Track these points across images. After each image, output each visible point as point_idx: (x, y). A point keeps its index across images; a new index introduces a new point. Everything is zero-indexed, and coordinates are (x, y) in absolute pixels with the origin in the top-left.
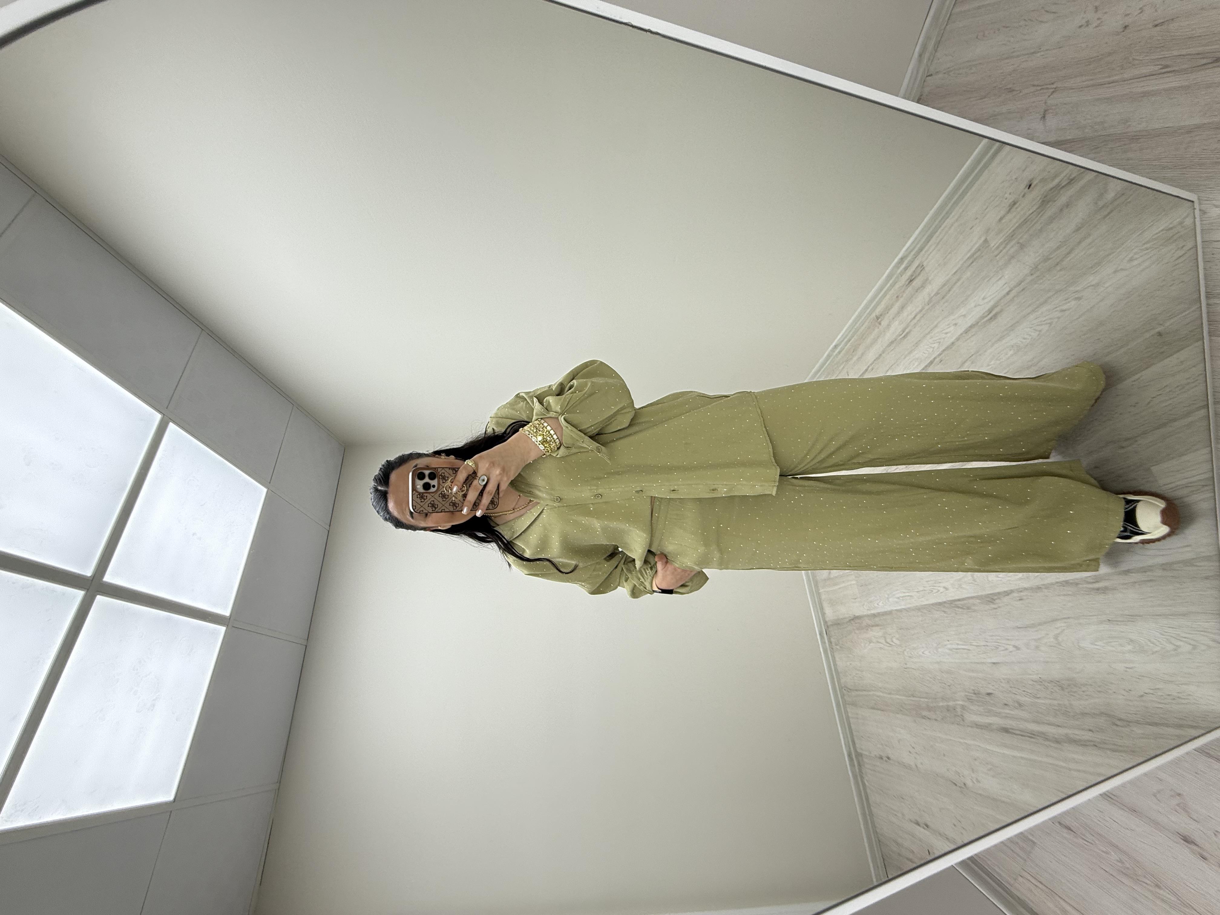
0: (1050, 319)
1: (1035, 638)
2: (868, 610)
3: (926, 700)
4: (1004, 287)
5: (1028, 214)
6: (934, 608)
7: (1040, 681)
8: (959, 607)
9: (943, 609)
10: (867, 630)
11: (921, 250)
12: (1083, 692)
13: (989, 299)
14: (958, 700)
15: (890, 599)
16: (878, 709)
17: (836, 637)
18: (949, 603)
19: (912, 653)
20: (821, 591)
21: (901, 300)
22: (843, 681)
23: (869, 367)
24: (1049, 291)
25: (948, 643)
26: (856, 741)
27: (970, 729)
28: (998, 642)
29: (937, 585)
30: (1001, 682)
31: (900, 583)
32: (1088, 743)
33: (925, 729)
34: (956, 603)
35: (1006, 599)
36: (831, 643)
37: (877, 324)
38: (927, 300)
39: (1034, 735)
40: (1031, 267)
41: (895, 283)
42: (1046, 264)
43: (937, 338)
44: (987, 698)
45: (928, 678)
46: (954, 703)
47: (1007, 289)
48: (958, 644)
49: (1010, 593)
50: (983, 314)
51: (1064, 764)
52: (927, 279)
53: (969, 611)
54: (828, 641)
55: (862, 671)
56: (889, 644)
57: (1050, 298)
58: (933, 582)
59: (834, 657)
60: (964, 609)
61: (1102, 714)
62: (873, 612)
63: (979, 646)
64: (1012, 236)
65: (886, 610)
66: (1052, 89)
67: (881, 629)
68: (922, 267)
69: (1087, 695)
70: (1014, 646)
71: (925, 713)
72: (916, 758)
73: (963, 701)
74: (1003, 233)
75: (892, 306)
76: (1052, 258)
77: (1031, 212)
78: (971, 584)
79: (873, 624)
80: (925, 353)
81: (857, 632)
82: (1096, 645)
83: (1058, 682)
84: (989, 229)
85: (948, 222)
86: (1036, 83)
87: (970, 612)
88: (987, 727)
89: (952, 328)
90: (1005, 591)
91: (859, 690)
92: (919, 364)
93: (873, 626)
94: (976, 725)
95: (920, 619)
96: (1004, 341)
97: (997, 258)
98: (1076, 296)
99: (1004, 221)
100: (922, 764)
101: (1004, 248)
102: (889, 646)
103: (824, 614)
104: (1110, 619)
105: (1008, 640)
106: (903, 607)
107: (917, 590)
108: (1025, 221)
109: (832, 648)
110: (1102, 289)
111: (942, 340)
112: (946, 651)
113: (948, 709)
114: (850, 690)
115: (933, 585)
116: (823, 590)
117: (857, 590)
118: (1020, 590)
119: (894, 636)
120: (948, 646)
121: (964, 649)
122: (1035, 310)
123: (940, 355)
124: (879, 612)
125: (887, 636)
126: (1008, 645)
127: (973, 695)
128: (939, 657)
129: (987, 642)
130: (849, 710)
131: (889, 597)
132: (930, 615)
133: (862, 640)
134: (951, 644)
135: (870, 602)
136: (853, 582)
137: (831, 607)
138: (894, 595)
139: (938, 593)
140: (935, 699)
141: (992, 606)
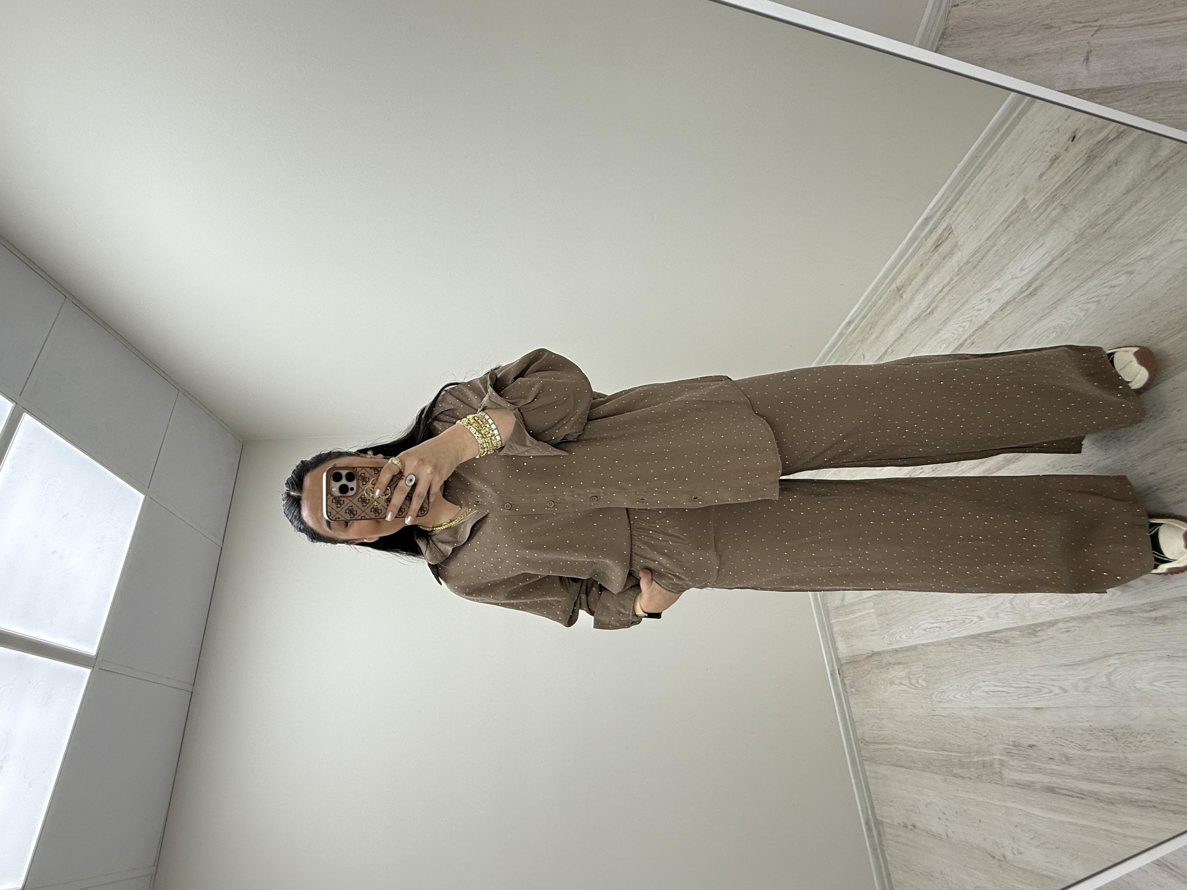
0: (1098, 296)
1: (1084, 677)
2: (889, 644)
3: (958, 754)
4: (1045, 257)
5: (1071, 171)
6: (967, 641)
7: (1091, 730)
8: (995, 641)
9: (977, 643)
10: (889, 669)
11: (949, 209)
12: (1141, 742)
13: (1027, 270)
14: (995, 754)
15: (915, 632)
16: (901, 766)
17: (851, 678)
18: (985, 635)
19: (942, 697)
20: (833, 621)
21: (926, 269)
22: (858, 732)
23: (888, 349)
24: (1096, 262)
25: (983, 684)
26: (876, 806)
27: (1010, 788)
28: (1042, 683)
29: (970, 614)
30: (1045, 731)
31: (927, 611)
32: (1148, 804)
33: (958, 790)
34: (993, 636)
35: (1050, 631)
36: (845, 685)
37: (897, 296)
38: (957, 270)
39: (1083, 794)
40: (1075, 233)
41: (919, 248)
42: (1093, 230)
43: (968, 316)
44: (1030, 751)
45: (960, 728)
46: (991, 757)
47: (1049, 260)
48: (995, 686)
49: (1055, 624)
50: (1022, 288)
51: (1119, 830)
52: (956, 245)
53: (1008, 645)
54: (841, 683)
55: (882, 720)
56: (914, 685)
57: (1098, 270)
58: (965, 610)
59: (848, 703)
60: (1002, 643)
61: (1162, 768)
62: (894, 647)
63: (1019, 688)
64: (1053, 197)
65: (910, 644)
66: (1096, 26)
67: (904, 668)
68: (949, 230)
69: (1145, 746)
70: (1061, 688)
71: (957, 770)
72: (946, 826)
73: (1002, 755)
74: (1044, 193)
75: (916, 275)
76: (1100, 224)
77: (1075, 169)
78: (1009, 613)
79: (895, 661)
80: (953, 334)
81: (875, 671)
82: (1154, 685)
83: (1112, 730)
84: (1027, 187)
85: (980, 177)
86: (1077, 19)
87: (1008, 646)
88: (1029, 786)
89: (986, 304)
90: (1049, 622)
91: (879, 743)
92: (947, 347)
93: (894, 664)
94: (1017, 784)
95: (951, 655)
97: (1037, 221)
98: (1129, 269)
99: (1044, 178)
100: (953, 832)
101: (1045, 210)
102: (914, 689)
103: (836, 650)
104: (1170, 655)
105: (1054, 680)
106: (931, 641)
107: (947, 620)
108: (1069, 180)
109: (846, 692)
110: (1156, 262)
111: (974, 318)
112: (982, 694)
113: (984, 765)
114: (867, 743)
115: (965, 614)
116: (835, 621)
117: (876, 620)
118: (1066, 620)
119: (921, 676)
120: (984, 688)
121: (1002, 692)
122: (1082, 285)
123: (973, 335)
124: (902, 648)
125: (911, 677)
126: (1054, 686)
127: (1013, 748)
128: (973, 701)
129: (1028, 682)
130: (866, 768)
131: (914, 628)
132: (963, 651)
133: (882, 682)
134: (988, 685)
135: (892, 635)
136: (871, 611)
137: (845, 640)
138: (920, 626)
139: (971, 624)
140: (970, 752)
141: (1035, 639)
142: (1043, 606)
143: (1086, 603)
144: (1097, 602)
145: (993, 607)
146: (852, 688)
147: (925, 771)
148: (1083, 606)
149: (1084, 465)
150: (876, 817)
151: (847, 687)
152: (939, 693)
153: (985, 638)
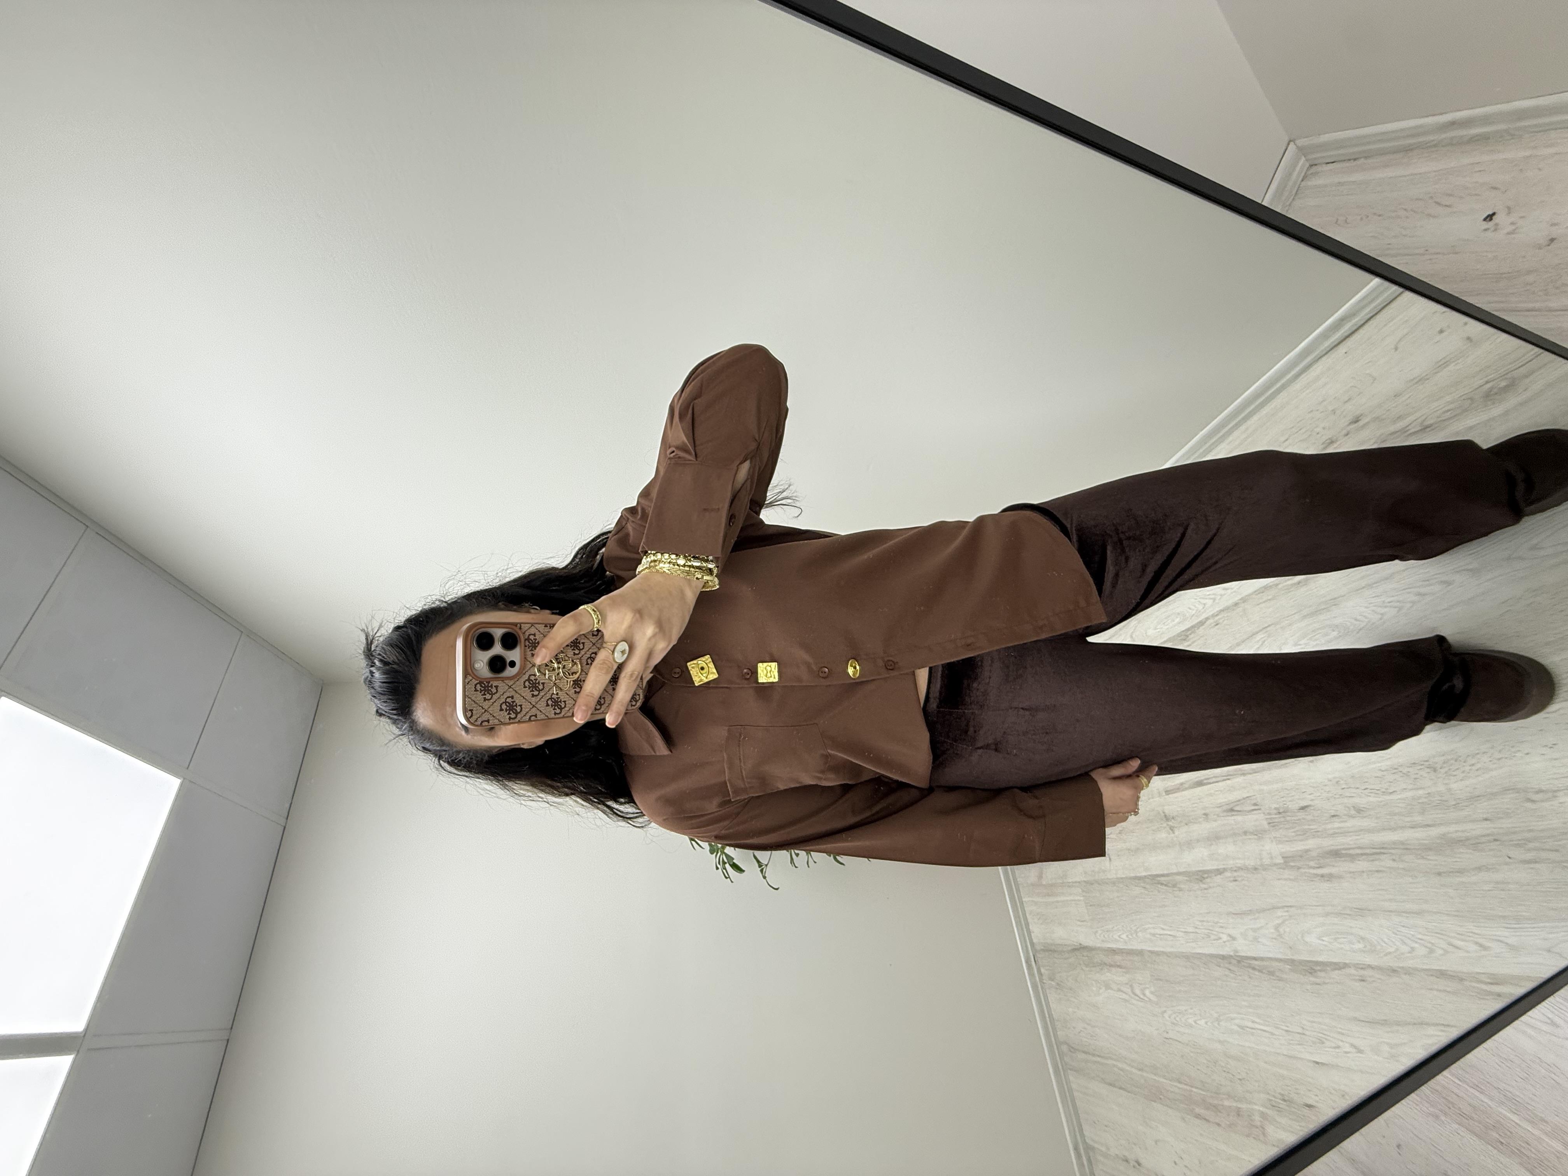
0: (1398, 602)
1: (1389, 1042)
2: (1103, 941)
3: (1202, 1092)
6: (1212, 960)
8: (1254, 969)
10: (1102, 969)
14: (1255, 1104)
15: (1140, 934)
16: (1121, 1088)
17: (1049, 969)
18: (1238, 958)
19: (1177, 1019)
25: (1236, 1016)
26: (1085, 1127)
28: (1325, 1035)
29: (1217, 929)
31: (1156, 915)
33: (1201, 1135)
34: (1251, 962)
35: (1337, 975)
36: (1042, 976)
44: (1308, 1111)
45: (1205, 1062)
46: (1249, 1106)
48: (1253, 1022)
49: (1344, 968)
53: (1272, 977)
54: (1038, 975)
59: (1046, 998)
60: (1263, 973)
63: (1289, 1032)
65: (1133, 948)
67: (1124, 972)
70: (1355, 1047)
71: (1199, 1110)
72: (1185, 1174)
78: (1274, 940)
79: (1112, 963)
80: (1190, 609)
81: (1084, 968)
87: (1274, 980)
90: (1333, 963)
91: (1089, 1054)
93: (1111, 966)
95: (1190, 972)
96: (1322, 617)
102: (1140, 1002)
103: (1029, 934)
105: (1343, 1034)
106: (1162, 950)
109: (1046, 984)
111: (1219, 597)
112: (1235, 1028)
113: (1238, 1113)
114: (1073, 1049)
115: (1211, 928)
116: (1031, 899)
117: (1086, 911)
118: (1361, 966)
119: (1148, 988)
120: (1237, 1021)
121: (1265, 1031)
122: (1374, 585)
123: (1217, 615)
124: (1122, 949)
125: (1135, 985)
126: (1342, 1041)
127: (1282, 1102)
128: (1223, 1033)
129: (1303, 1029)
130: (1071, 1078)
131: (1138, 930)
132: (1207, 970)
133: (1094, 982)
134: (1242, 1019)
135: (1107, 931)
136: (1079, 898)
137: (1042, 924)
138: (1147, 929)
139: (1219, 942)
140: (1217, 1093)
141: (1312, 979)
142: (1324, 943)
143: (1390, 953)
144: (1409, 955)
145: (1252, 929)
146: (1053, 980)
147: (1155, 1101)
148: (1386, 955)
149: (1384, 790)
150: (1085, 1140)
151: (1044, 977)
152: (1174, 1013)
153: (1239, 962)
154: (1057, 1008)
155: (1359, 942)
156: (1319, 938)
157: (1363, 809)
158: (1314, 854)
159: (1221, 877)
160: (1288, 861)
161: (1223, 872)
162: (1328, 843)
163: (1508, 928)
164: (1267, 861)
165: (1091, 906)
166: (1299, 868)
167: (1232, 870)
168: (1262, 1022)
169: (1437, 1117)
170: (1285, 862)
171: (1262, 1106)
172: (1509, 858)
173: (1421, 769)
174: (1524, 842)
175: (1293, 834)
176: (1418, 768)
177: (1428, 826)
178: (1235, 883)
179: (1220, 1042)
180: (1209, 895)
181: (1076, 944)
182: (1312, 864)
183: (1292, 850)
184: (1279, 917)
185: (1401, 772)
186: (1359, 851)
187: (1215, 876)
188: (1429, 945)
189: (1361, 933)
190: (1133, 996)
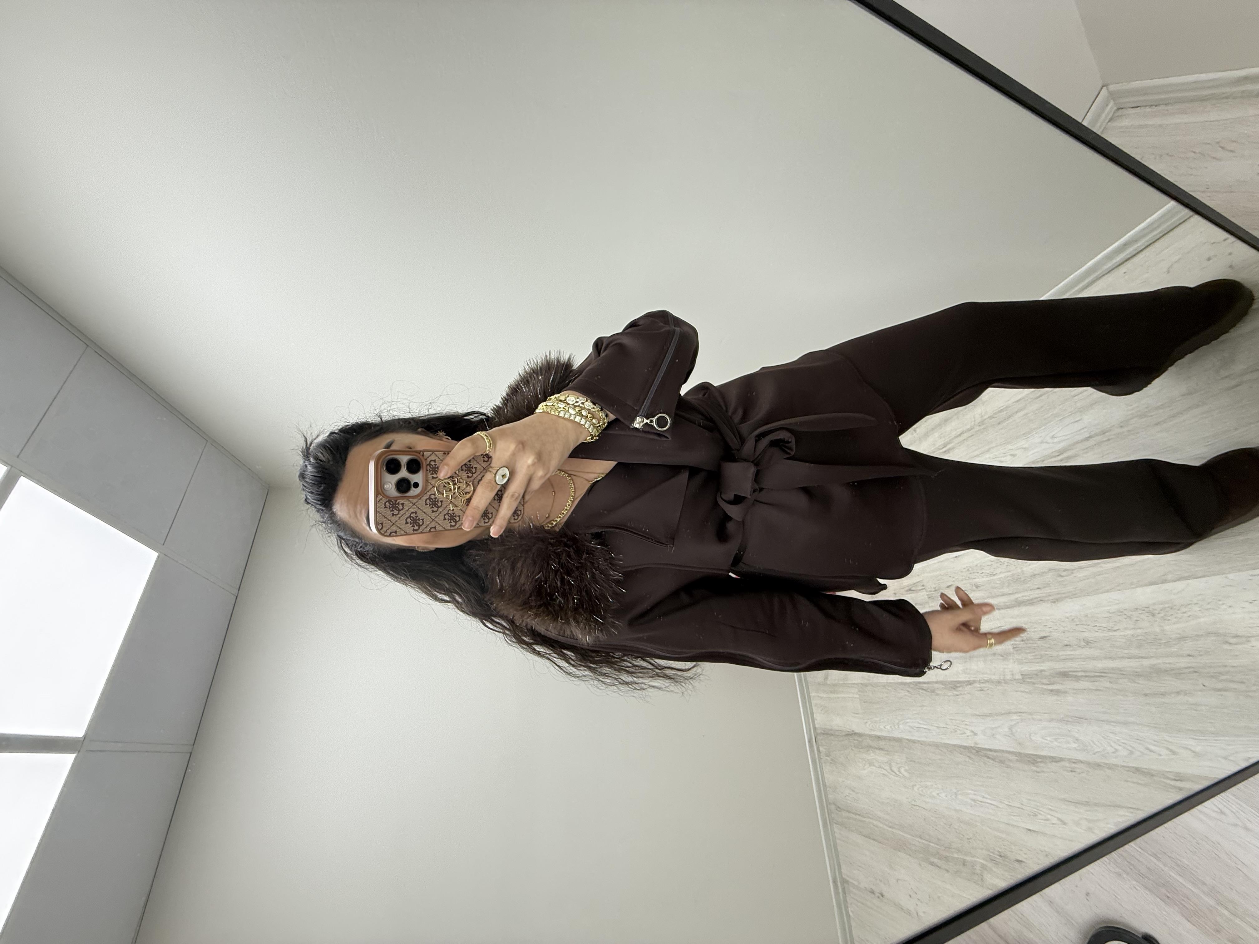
3: (937, 846)
6: (957, 749)
8: (989, 758)
9: (968, 754)
10: (868, 751)
14: (978, 857)
15: (901, 726)
16: (874, 839)
17: (826, 747)
18: (977, 749)
19: (924, 791)
20: (813, 696)
22: (831, 797)
25: (971, 792)
26: (843, 867)
28: (1039, 810)
29: (963, 726)
33: (932, 876)
34: (987, 752)
35: (1053, 766)
36: (820, 752)
45: (942, 824)
46: (973, 859)
47: (1087, 435)
48: (983, 797)
49: (1059, 761)
53: (1002, 765)
54: (816, 748)
55: (857, 793)
56: (895, 773)
59: (822, 767)
60: (996, 761)
63: (1011, 806)
65: (894, 736)
67: (885, 754)
70: (1061, 820)
71: (933, 859)
72: (917, 905)
78: (1007, 737)
79: (877, 746)
81: (854, 749)
87: (1004, 767)
90: (1052, 757)
91: (852, 813)
93: (875, 748)
95: (938, 757)
97: (1075, 398)
100: (924, 912)
102: (896, 777)
103: (813, 720)
105: (1051, 810)
106: (917, 739)
107: (937, 725)
109: (821, 759)
112: (968, 800)
113: (964, 863)
114: (838, 808)
115: (958, 725)
116: (815, 694)
117: (860, 706)
118: (1074, 761)
119: (903, 767)
120: (972, 796)
121: (991, 804)
124: (885, 737)
125: (893, 764)
126: (1051, 815)
127: (998, 857)
128: (959, 805)
129: (1022, 804)
130: (836, 830)
131: (901, 723)
132: (952, 756)
133: (860, 760)
134: (975, 794)
135: (875, 722)
136: (855, 696)
137: (824, 714)
138: (907, 723)
139: (963, 735)
140: (950, 848)
141: (1035, 768)
142: (1047, 742)
143: (1098, 752)
144: (1113, 755)
145: (990, 728)
146: (826, 756)
147: (899, 851)
148: (1094, 754)
149: (1109, 628)
150: (841, 875)
151: (822, 754)
152: (922, 787)
153: (977, 752)
154: (830, 778)
155: (1075, 743)
156: (1042, 738)
157: (1092, 642)
158: (1047, 673)
159: (971, 687)
160: (1025, 678)
161: (973, 683)
162: (1060, 666)
163: (1195, 739)
164: (1009, 677)
165: (864, 702)
166: (1034, 683)
167: (980, 682)
168: (989, 797)
169: (1119, 875)
170: (1023, 678)
171: (984, 859)
172: (1204, 686)
173: (1142, 613)
174: (1218, 674)
175: (1032, 657)
176: (1140, 612)
177: (1142, 657)
178: (982, 692)
179: (955, 810)
180: (959, 700)
181: (849, 730)
182: (1045, 681)
183: (1030, 669)
184: (1012, 720)
185: (1125, 614)
186: (1083, 674)
187: (967, 685)
188: (1130, 748)
189: (1077, 735)
190: (890, 771)
